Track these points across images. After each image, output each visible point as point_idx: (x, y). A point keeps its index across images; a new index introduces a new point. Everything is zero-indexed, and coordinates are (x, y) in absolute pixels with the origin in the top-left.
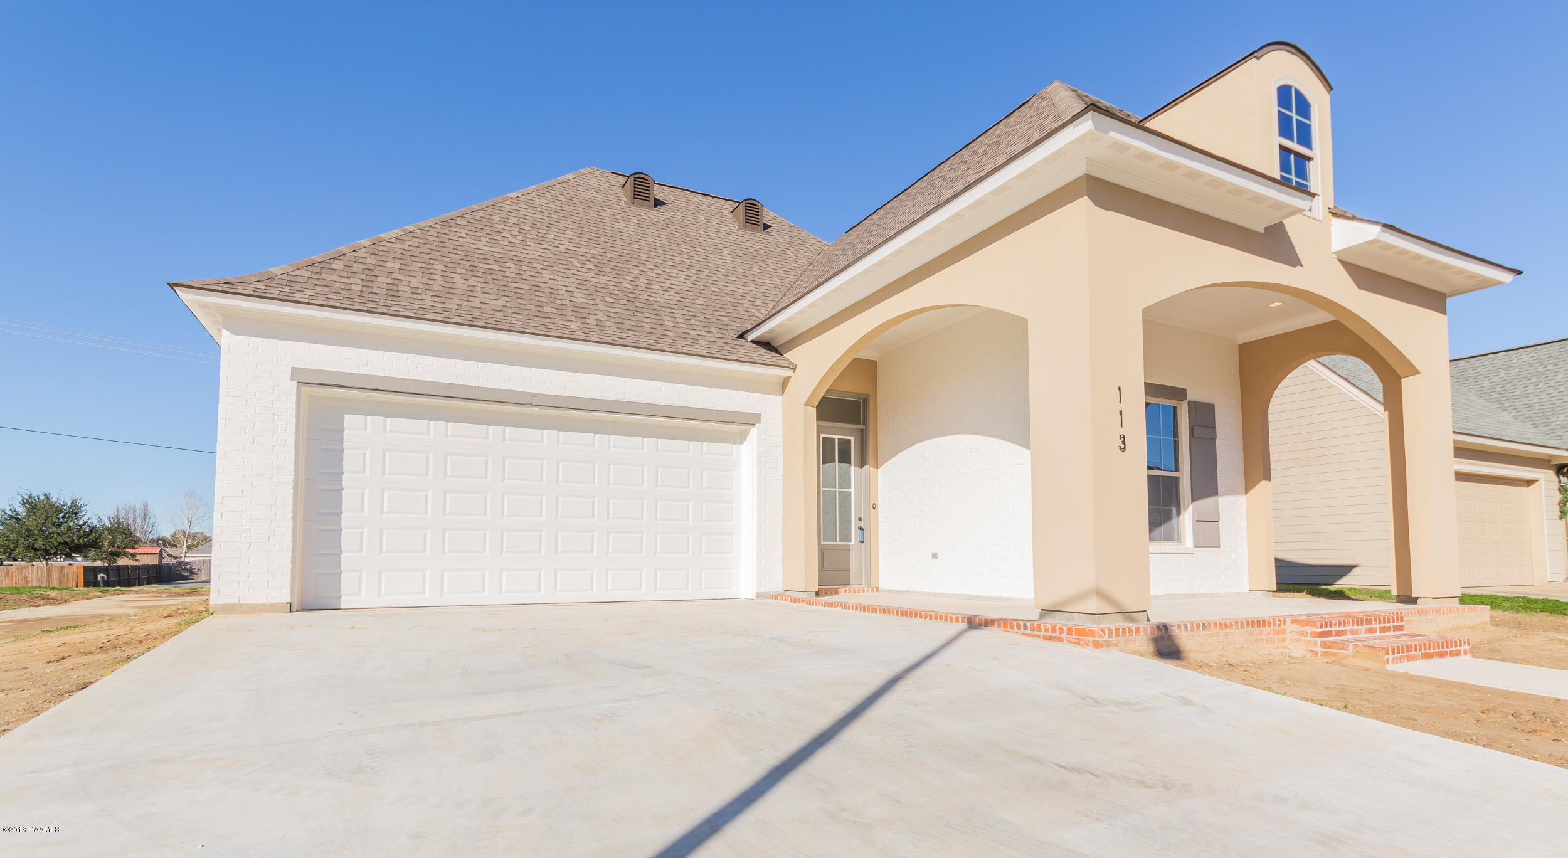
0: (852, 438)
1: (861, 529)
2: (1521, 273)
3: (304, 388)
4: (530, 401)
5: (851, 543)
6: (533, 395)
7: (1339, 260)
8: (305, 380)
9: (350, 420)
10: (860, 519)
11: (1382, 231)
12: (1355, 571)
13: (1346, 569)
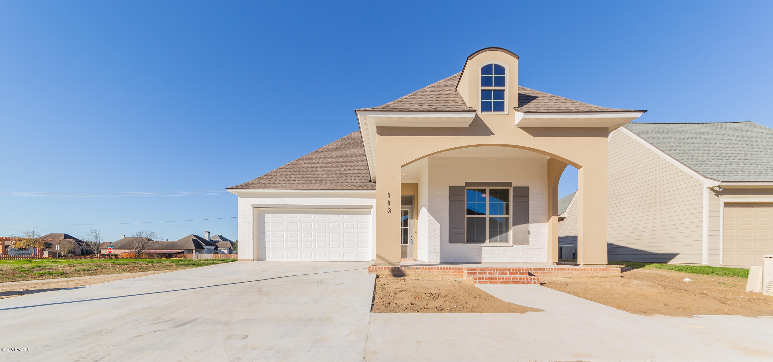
0: (409, 210)
1: (411, 240)
2: (647, 111)
3: (255, 209)
4: (305, 207)
5: (408, 245)
6: (306, 205)
7: (520, 128)
8: (255, 207)
9: (267, 215)
10: (411, 237)
11: (525, 115)
12: (678, 257)
13: (674, 256)
